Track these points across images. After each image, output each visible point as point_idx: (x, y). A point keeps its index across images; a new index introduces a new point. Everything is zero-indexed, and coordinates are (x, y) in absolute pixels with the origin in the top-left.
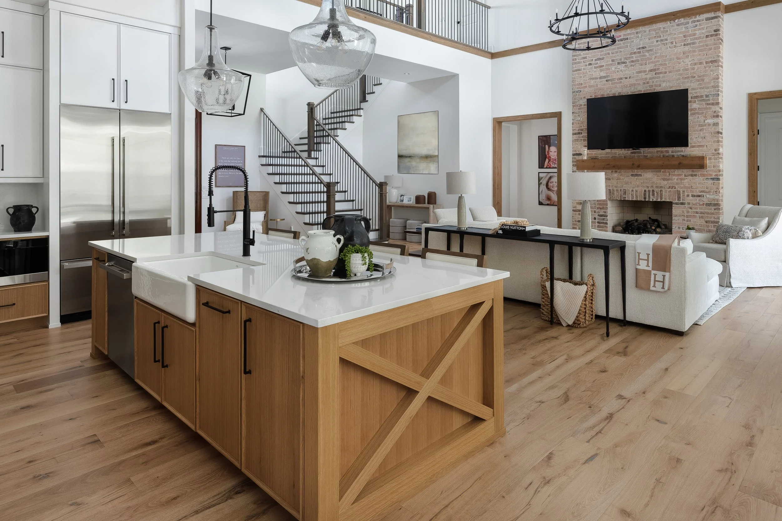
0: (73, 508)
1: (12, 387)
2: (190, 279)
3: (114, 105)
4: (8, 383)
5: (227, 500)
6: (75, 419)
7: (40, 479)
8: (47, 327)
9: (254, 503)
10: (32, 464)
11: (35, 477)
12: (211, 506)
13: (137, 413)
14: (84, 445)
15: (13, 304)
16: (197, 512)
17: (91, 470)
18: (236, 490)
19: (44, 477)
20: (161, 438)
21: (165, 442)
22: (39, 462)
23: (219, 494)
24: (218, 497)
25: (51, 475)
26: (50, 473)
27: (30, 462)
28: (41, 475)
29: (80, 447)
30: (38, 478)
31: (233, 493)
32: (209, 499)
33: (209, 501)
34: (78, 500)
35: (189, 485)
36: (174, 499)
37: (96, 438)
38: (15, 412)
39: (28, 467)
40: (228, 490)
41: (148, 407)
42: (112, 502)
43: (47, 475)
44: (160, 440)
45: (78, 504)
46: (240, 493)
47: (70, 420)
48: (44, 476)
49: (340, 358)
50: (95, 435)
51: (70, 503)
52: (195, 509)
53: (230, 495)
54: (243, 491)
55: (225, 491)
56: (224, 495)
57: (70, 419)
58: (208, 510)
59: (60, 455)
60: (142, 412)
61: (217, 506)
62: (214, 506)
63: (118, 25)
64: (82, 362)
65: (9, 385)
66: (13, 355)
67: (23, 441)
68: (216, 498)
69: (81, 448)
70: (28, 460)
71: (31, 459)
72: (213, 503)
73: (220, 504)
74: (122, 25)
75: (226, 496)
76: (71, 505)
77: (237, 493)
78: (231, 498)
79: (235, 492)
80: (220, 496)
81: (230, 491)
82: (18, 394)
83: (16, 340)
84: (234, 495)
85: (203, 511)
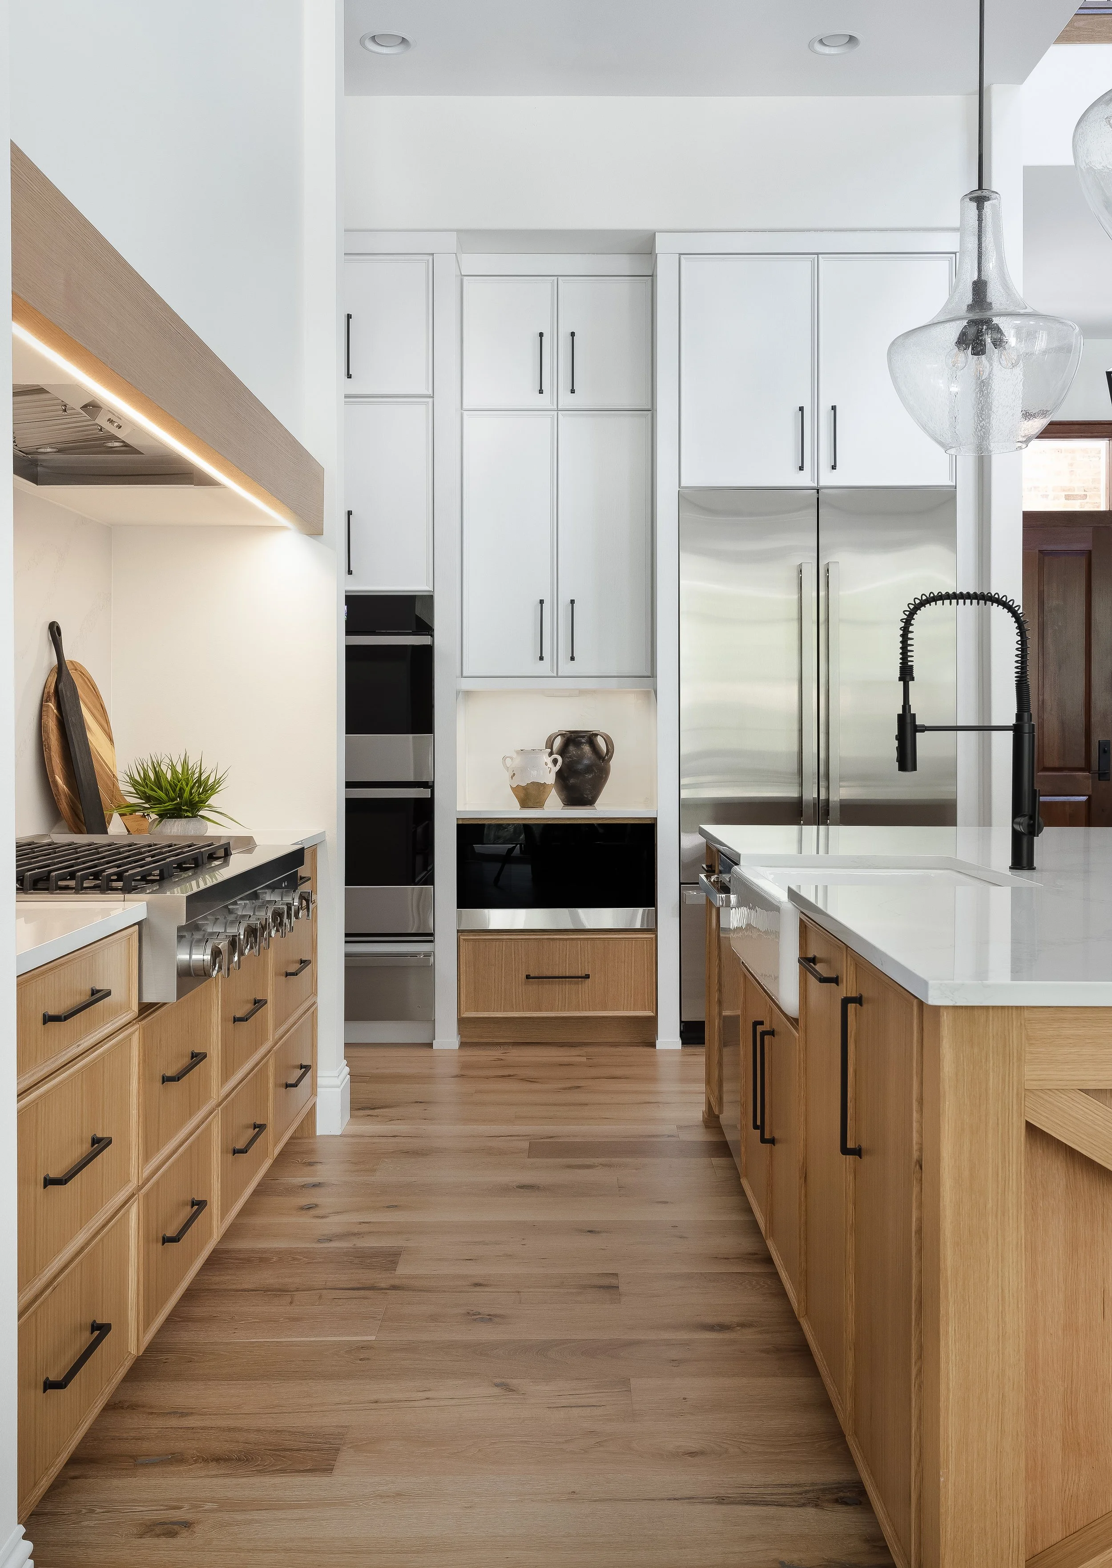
0: (496, 1391)
1: (526, 1145)
2: (793, 895)
3: (805, 479)
4: (523, 1136)
5: (803, 1505)
6: (599, 1232)
7: (475, 1320)
8: (653, 1045)
9: (867, 1541)
10: (478, 1289)
11: (469, 1313)
12: (760, 1501)
13: (726, 1259)
14: (584, 1287)
15: (586, 975)
16: (721, 1500)
17: (569, 1337)
18: (841, 1494)
19: (482, 1320)
20: (743, 1325)
21: (748, 1335)
22: (489, 1290)
23: (794, 1485)
24: (789, 1490)
25: (496, 1320)
26: (495, 1316)
27: (477, 1285)
28: (479, 1314)
29: (574, 1288)
30: (474, 1317)
31: (829, 1497)
32: (766, 1486)
33: (762, 1490)
34: (514, 1382)
35: (740, 1440)
36: (690, 1453)
37: (613, 1281)
38: (505, 1190)
39: (468, 1292)
40: (822, 1487)
41: (755, 1254)
42: (569, 1409)
43: (490, 1318)
44: (738, 1328)
45: (507, 1388)
46: (846, 1504)
47: (589, 1233)
48: (482, 1318)
49: (1028, 1124)
50: (616, 1275)
51: (498, 1381)
52: (722, 1492)
53: (818, 1498)
54: (857, 1504)
55: (813, 1484)
56: (806, 1492)
57: (589, 1231)
58: (747, 1507)
59: (532, 1290)
60: (737, 1260)
61: (775, 1507)
62: (766, 1504)
63: (814, 259)
64: (680, 1127)
65: (521, 1140)
66: (560, 1086)
67: (487, 1244)
68: (782, 1490)
69: (574, 1290)
70: (477, 1281)
71: (481, 1282)
72: (768, 1498)
73: (782, 1506)
74: (823, 258)
75: (808, 1496)
76: (497, 1385)
77: (838, 1501)
78: (816, 1506)
79: (834, 1497)
80: (795, 1490)
81: (824, 1491)
82: (529, 1160)
83: (584, 1059)
84: (828, 1501)
85: (736, 1504)
